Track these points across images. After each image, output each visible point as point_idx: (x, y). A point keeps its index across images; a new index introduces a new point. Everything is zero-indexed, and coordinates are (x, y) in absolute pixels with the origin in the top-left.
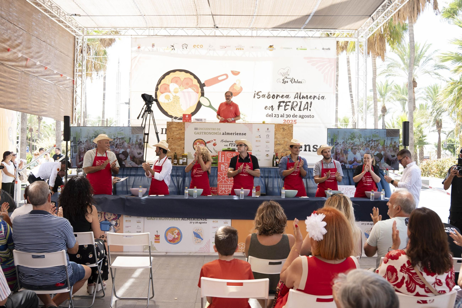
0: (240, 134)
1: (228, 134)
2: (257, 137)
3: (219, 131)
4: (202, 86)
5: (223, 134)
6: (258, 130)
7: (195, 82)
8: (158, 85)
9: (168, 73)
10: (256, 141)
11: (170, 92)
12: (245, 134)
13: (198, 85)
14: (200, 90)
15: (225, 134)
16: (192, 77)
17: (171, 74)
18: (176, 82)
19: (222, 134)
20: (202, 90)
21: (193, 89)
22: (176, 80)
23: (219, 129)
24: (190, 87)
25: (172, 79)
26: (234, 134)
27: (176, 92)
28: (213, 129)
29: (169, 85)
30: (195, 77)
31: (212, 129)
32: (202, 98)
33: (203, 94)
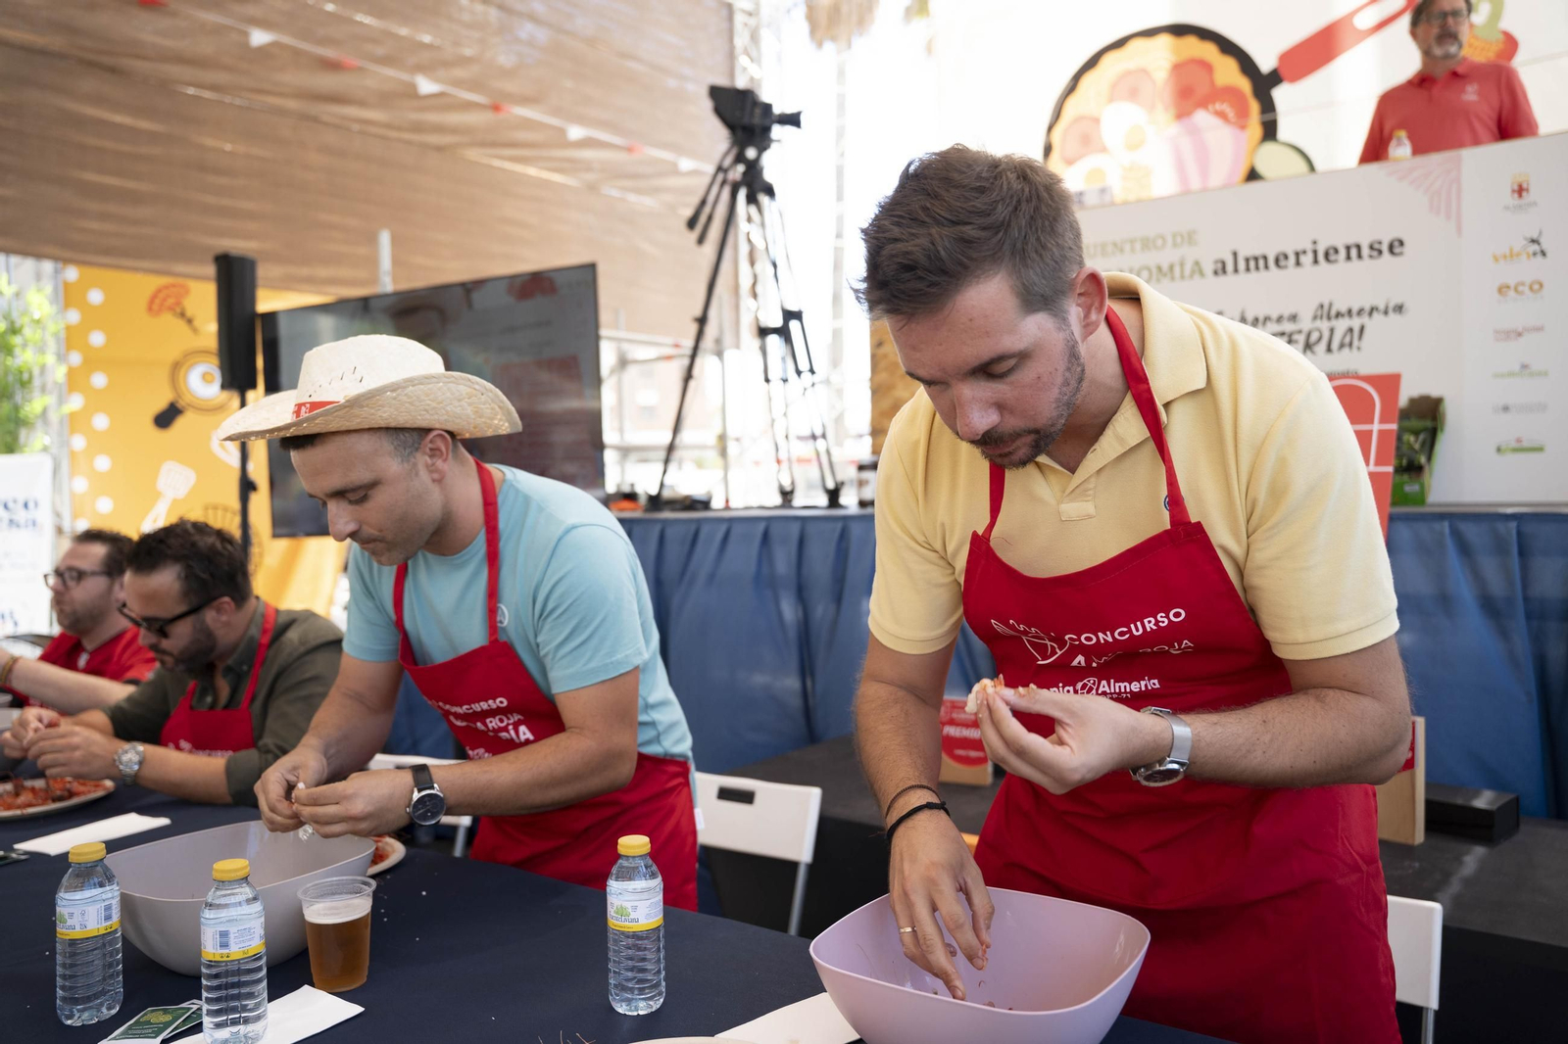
0: (1354, 251)
1: (1257, 262)
2: (1512, 256)
3: (1190, 254)
4: (1264, 84)
5: (1221, 269)
6: (1520, 191)
7: (1228, 72)
8: (1050, 129)
9: (1092, 63)
10: (1502, 290)
11: (1104, 150)
12: (1395, 247)
13: (1245, 85)
14: (1254, 107)
15: (1230, 267)
16: (1209, 51)
17: (1108, 60)
18: (1133, 94)
19: (1208, 268)
20: (1268, 106)
21: (1222, 115)
22: (1129, 88)
23: (1190, 238)
24: (1203, 103)
25: (1114, 86)
26: (1307, 259)
27: (1134, 145)
28: (1147, 244)
29: (1097, 121)
30: (1228, 47)
31: (1138, 246)
32: (1269, 147)
33: (1270, 131)
